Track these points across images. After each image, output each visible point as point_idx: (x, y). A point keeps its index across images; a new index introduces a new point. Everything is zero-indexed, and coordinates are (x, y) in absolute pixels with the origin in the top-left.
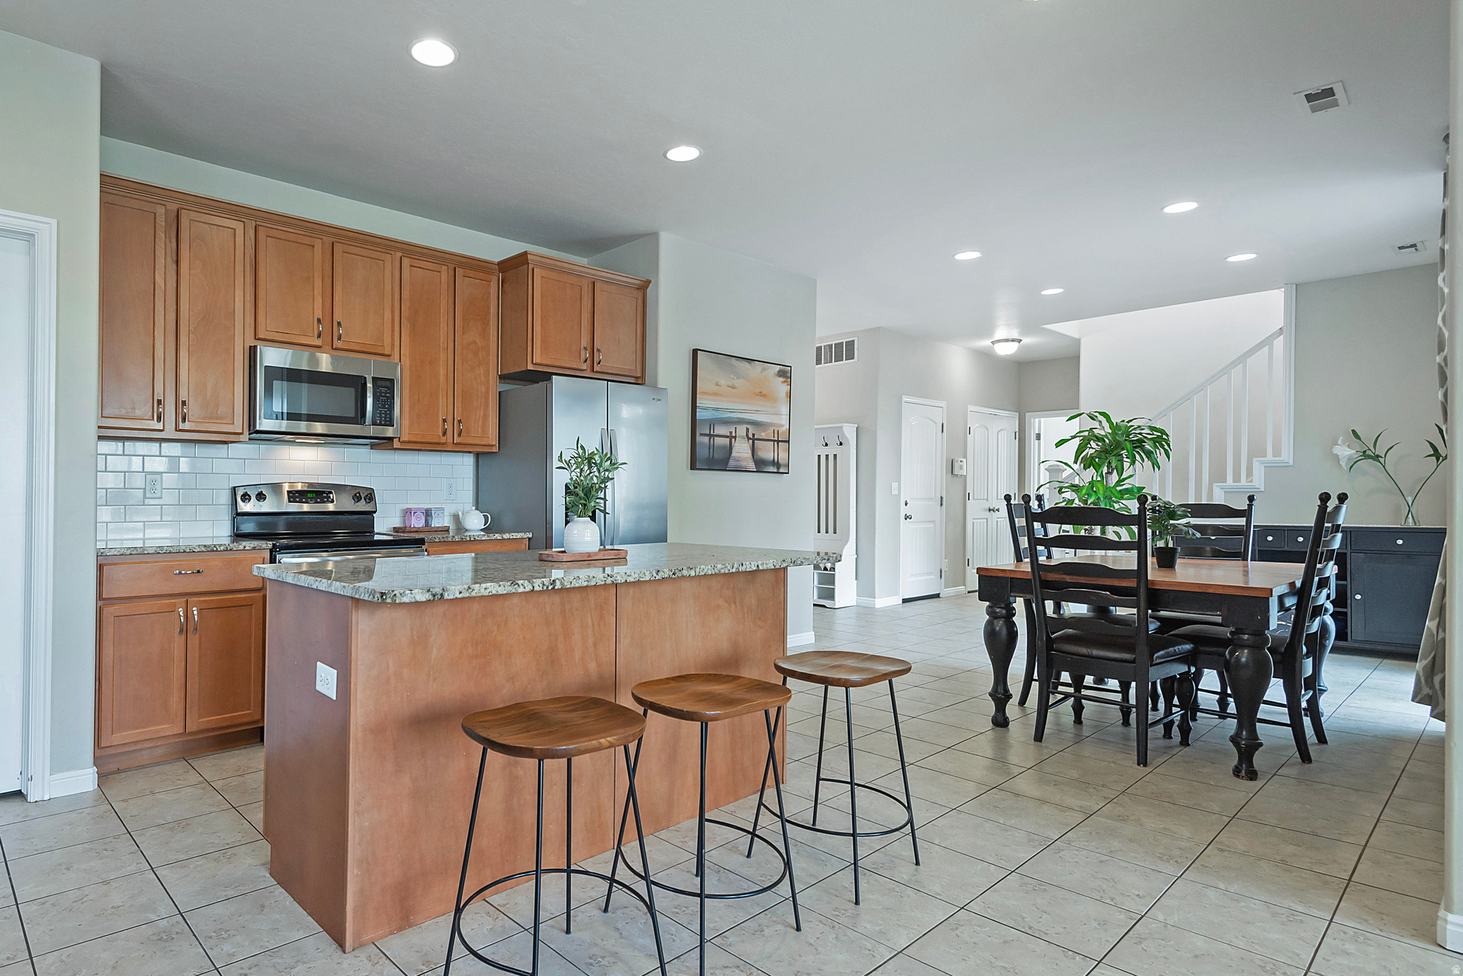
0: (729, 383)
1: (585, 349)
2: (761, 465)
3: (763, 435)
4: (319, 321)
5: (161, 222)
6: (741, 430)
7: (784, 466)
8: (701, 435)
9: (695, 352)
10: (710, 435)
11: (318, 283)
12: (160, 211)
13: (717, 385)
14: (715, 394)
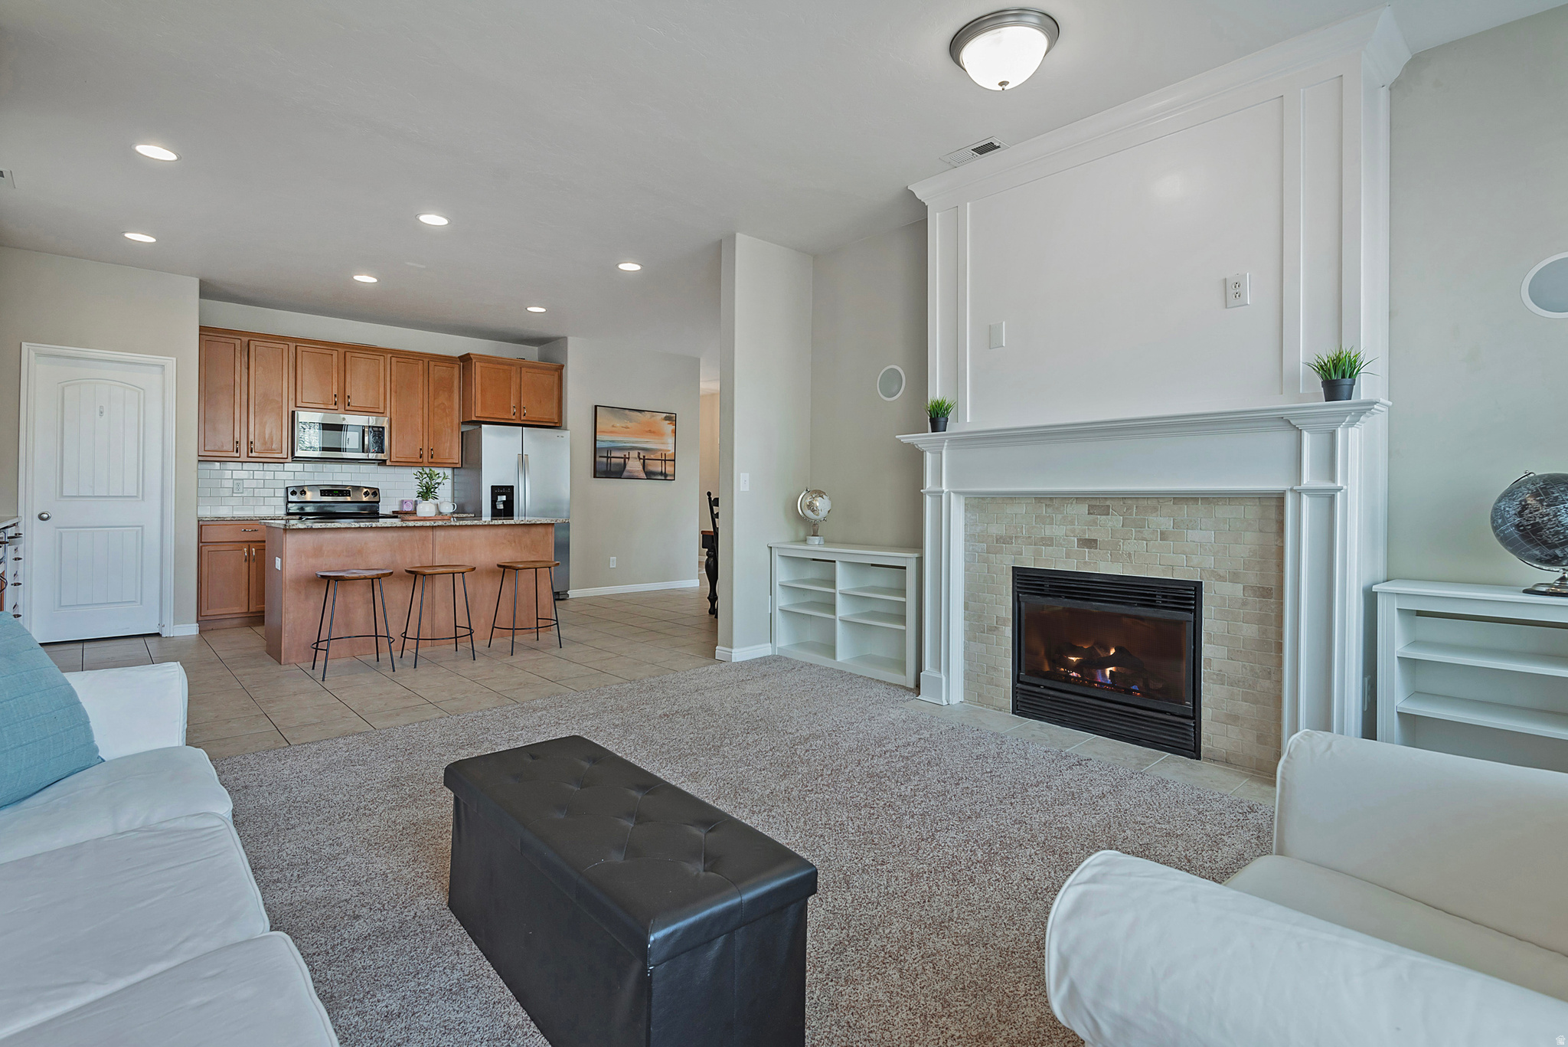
0: (624, 425)
1: (514, 407)
2: (650, 475)
3: (652, 457)
4: (335, 395)
5: (238, 348)
6: (634, 454)
7: (671, 475)
8: (600, 457)
9: (596, 406)
10: (607, 457)
11: (335, 375)
12: (238, 342)
13: (613, 426)
14: (611, 432)
